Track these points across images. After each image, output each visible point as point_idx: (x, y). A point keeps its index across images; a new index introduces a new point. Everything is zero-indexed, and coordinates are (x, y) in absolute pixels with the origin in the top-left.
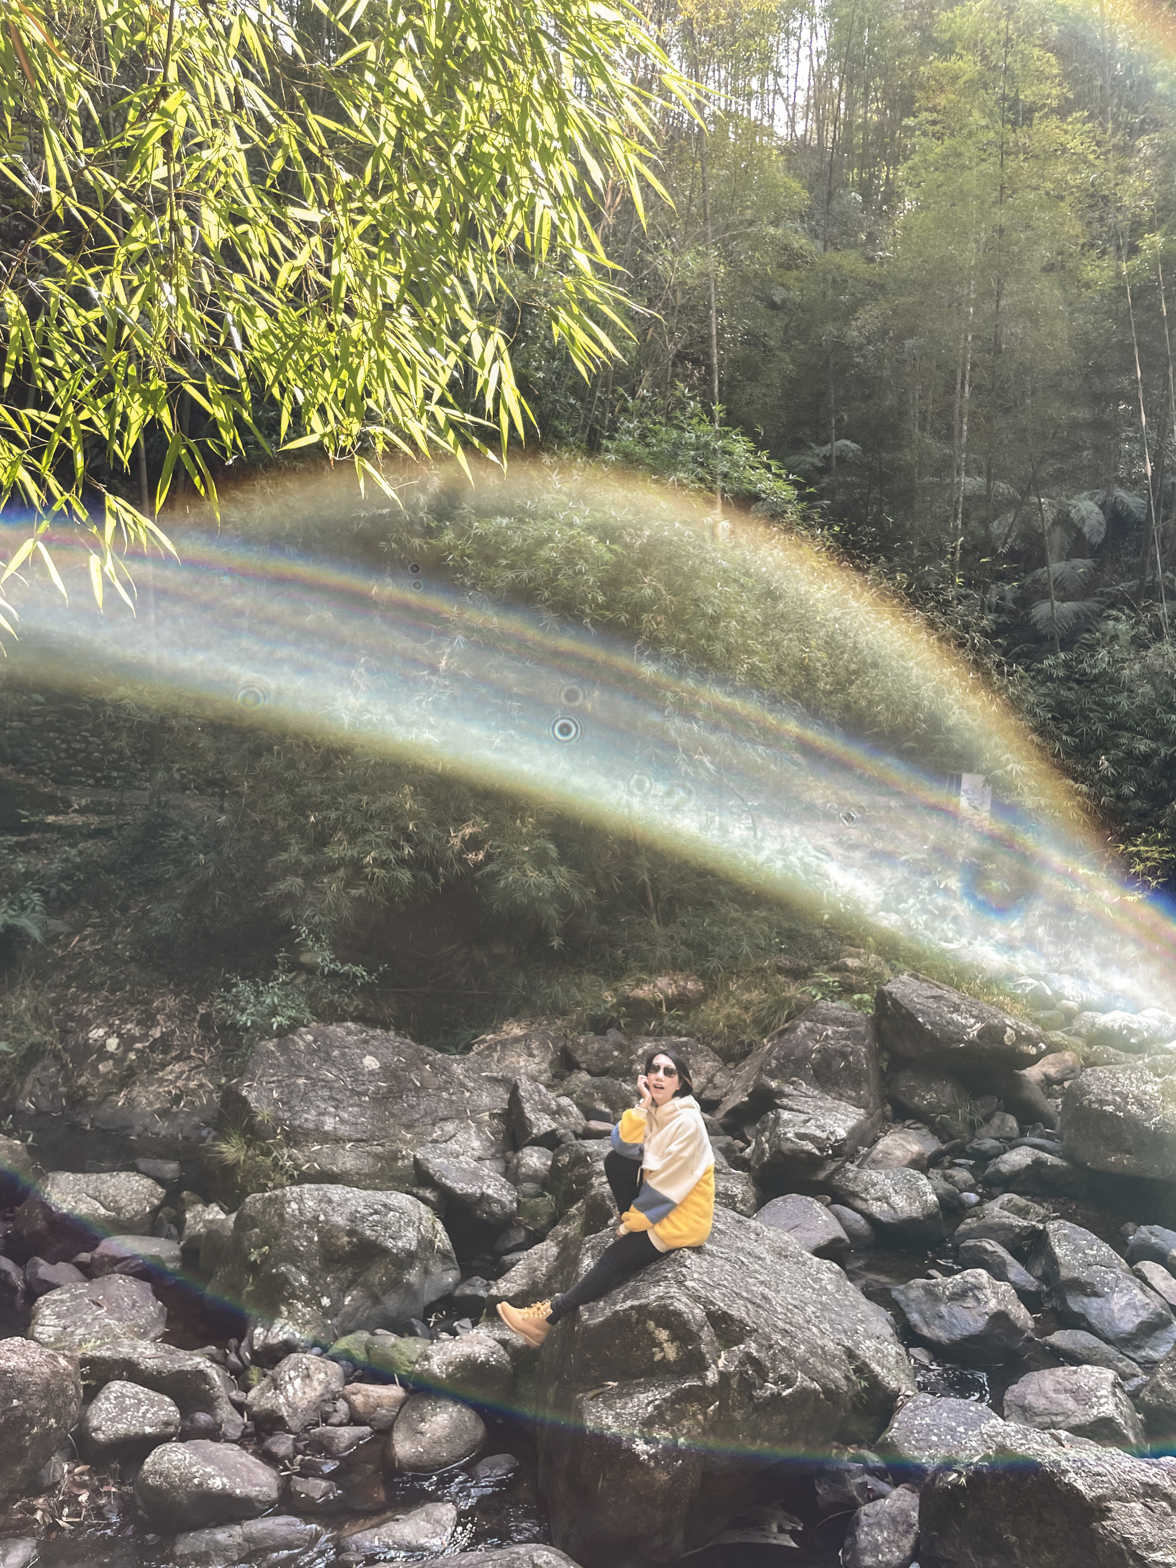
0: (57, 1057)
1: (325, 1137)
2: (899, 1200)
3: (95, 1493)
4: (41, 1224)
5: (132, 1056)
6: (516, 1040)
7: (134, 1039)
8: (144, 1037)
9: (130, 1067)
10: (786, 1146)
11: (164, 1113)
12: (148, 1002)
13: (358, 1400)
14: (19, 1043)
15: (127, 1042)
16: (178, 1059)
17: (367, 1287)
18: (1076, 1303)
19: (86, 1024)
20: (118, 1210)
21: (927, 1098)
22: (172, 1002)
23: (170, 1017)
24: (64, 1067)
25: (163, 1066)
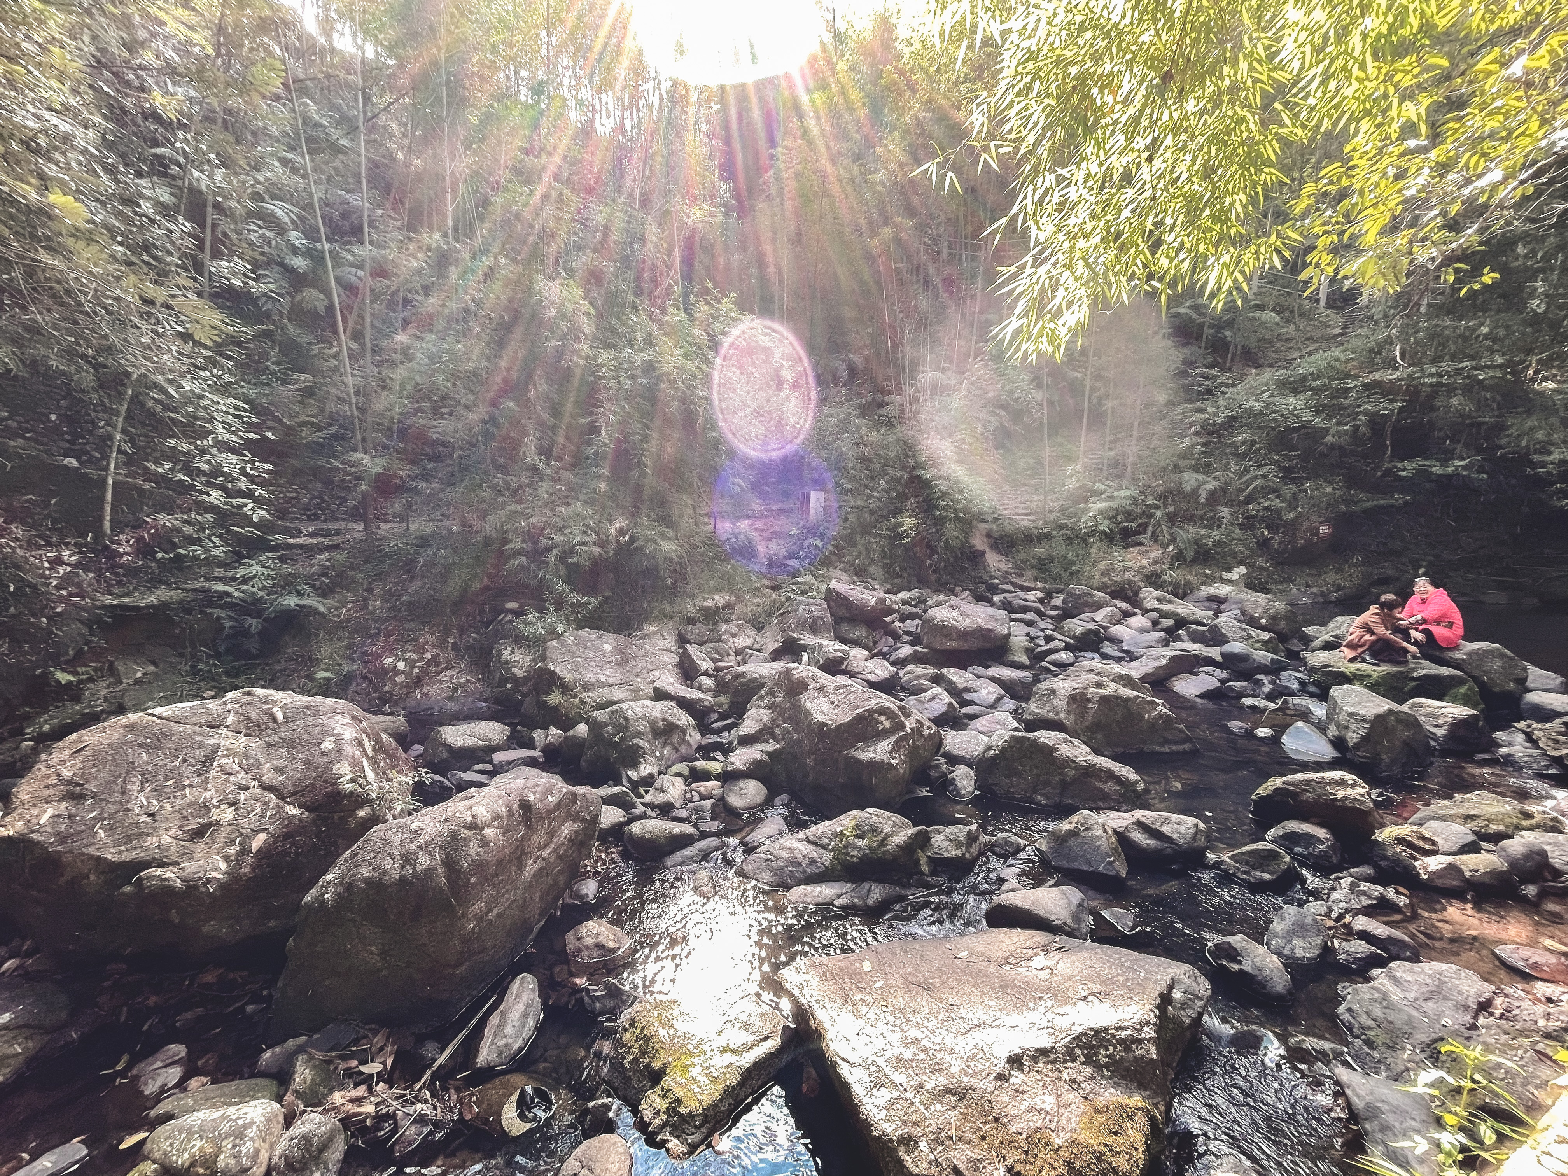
0: (365, 678)
1: (603, 685)
2: (878, 672)
3: (607, 854)
4: (445, 755)
5: (416, 670)
6: (655, 633)
7: (415, 661)
8: (422, 659)
9: (417, 677)
10: (831, 656)
11: (450, 698)
12: (417, 640)
13: (702, 789)
14: (337, 673)
15: (411, 664)
16: (447, 668)
17: (672, 744)
18: (967, 696)
19: (379, 656)
20: (490, 741)
21: (856, 634)
22: (431, 638)
23: (433, 646)
24: (371, 682)
25: (438, 674)
